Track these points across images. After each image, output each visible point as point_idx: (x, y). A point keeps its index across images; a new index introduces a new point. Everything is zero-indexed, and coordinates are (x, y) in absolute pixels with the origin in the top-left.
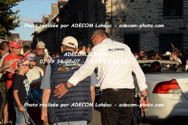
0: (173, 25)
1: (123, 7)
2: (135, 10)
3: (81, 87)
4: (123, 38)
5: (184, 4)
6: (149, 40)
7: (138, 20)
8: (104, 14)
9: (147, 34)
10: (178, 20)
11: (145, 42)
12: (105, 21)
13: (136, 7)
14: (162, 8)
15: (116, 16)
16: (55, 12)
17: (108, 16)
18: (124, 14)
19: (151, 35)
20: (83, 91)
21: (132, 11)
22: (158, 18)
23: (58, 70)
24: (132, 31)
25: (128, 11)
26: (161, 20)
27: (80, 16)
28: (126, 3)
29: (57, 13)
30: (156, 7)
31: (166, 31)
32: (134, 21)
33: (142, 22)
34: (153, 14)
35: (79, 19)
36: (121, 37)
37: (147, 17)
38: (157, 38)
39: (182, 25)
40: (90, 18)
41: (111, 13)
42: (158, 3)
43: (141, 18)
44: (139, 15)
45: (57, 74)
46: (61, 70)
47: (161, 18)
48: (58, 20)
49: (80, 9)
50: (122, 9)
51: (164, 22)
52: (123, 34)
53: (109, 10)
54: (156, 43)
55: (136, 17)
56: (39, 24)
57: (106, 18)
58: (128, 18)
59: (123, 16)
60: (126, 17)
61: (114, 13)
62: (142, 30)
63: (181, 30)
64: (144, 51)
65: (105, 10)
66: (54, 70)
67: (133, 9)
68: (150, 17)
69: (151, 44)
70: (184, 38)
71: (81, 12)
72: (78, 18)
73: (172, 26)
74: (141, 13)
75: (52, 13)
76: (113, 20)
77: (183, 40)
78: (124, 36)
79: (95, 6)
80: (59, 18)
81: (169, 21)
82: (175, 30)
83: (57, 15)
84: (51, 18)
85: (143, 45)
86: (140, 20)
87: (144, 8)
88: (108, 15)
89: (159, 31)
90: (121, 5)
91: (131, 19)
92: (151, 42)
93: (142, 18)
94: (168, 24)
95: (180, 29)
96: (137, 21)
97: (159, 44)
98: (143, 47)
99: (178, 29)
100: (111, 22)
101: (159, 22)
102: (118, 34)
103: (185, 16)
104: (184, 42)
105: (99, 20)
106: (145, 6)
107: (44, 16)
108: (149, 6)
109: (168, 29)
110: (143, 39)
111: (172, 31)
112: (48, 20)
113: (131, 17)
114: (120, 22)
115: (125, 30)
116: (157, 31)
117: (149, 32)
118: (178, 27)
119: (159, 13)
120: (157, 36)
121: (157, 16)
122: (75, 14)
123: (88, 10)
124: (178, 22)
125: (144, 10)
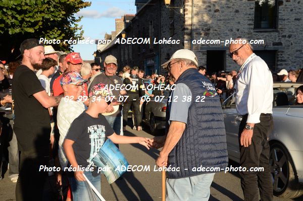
1: (206, 18)
2: (220, 22)
4: (206, 55)
5: (279, 14)
7: (224, 33)
8: (182, 27)
10: (272, 33)
12: (184, 35)
13: (222, 18)
14: (253, 19)
15: (197, 29)
16: (119, 29)
17: (187, 29)
18: (207, 26)
21: (217, 22)
22: (248, 31)
23: (204, 94)
25: (212, 23)
26: (251, 34)
27: (151, 30)
28: (210, 13)
30: (246, 18)
32: (219, 34)
33: (229, 36)
34: (241, 26)
35: (150, 34)
36: (203, 54)
37: (234, 30)
39: (277, 39)
40: (163, 32)
41: (191, 25)
42: (249, 13)
43: (227, 31)
44: (225, 27)
47: (252, 31)
48: (124, 36)
49: (151, 22)
50: (205, 21)
52: (206, 50)
53: (188, 22)
55: (222, 30)
57: (186, 31)
58: (211, 31)
59: (206, 29)
60: (210, 29)
61: (194, 25)
63: (275, 46)
65: (184, 22)
67: (218, 20)
68: (238, 30)
70: (278, 55)
71: (153, 26)
72: (148, 33)
74: (227, 25)
75: (116, 29)
76: (194, 33)
77: (278, 58)
78: (206, 53)
79: (170, 18)
80: (126, 34)
82: (269, 46)
83: (123, 31)
84: (114, 35)
86: (226, 33)
88: (187, 27)
90: (204, 15)
91: (216, 32)
93: (229, 30)
95: (274, 44)
96: (222, 35)
98: (230, 66)
101: (250, 36)
102: (199, 50)
103: (280, 29)
104: (278, 61)
105: (176, 33)
106: (232, 16)
107: (107, 33)
108: (237, 16)
111: (265, 47)
113: (216, 30)
114: (203, 35)
115: (208, 46)
118: (272, 43)
119: (250, 24)
121: (247, 29)
122: (144, 28)
123: (161, 23)
124: (272, 37)
125: (232, 21)
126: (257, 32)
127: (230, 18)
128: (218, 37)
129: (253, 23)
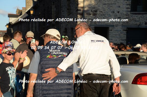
0: (140, 20)
2: (105, 5)
3: (66, 73)
6: (117, 33)
7: (108, 14)
8: (76, 8)
9: (116, 27)
10: (144, 15)
11: (114, 35)
12: (77, 15)
13: (106, 3)
14: (130, 4)
15: (87, 11)
16: (29, 5)
17: (80, 10)
18: (95, 8)
19: (119, 28)
20: (68, 76)
21: (103, 6)
22: (126, 13)
23: (47, 57)
24: (102, 24)
26: (128, 15)
29: (31, 6)
30: (125, 3)
31: (133, 25)
32: (104, 15)
33: (111, 16)
34: (121, 9)
35: (53, 12)
37: (116, 12)
38: (124, 32)
40: (63, 11)
41: (83, 7)
43: (110, 13)
44: (109, 10)
45: (46, 60)
46: (49, 57)
47: (129, 13)
48: (32, 12)
49: (54, 3)
51: (132, 17)
52: (93, 27)
53: (81, 5)
54: (124, 36)
55: (106, 12)
56: (10, 16)
57: (79, 12)
58: (98, 12)
59: (94, 10)
60: (97, 11)
61: (86, 7)
62: (111, 24)
63: (146, 25)
64: (113, 43)
65: (78, 4)
66: (43, 57)
67: (103, 4)
68: (118, 12)
69: (119, 37)
71: (55, 6)
72: (51, 11)
73: (138, 21)
74: (110, 8)
75: (26, 6)
76: (85, 14)
78: (94, 29)
80: (33, 11)
81: (136, 17)
82: (141, 24)
83: (31, 8)
84: (24, 11)
85: (112, 37)
86: (110, 14)
87: (113, 3)
88: (80, 8)
89: (127, 25)
91: (101, 13)
92: (119, 35)
93: (111, 12)
94: (135, 19)
95: (146, 23)
96: (106, 15)
97: (127, 37)
98: (112, 39)
99: (144, 23)
100: (83, 16)
101: (127, 17)
105: (72, 13)
107: (18, 8)
109: (135, 24)
110: (112, 32)
111: (139, 25)
112: (22, 12)
113: (101, 12)
114: (92, 15)
115: (95, 23)
116: (125, 25)
117: (117, 26)
118: (144, 22)
119: (127, 8)
120: (124, 29)
121: (125, 11)
122: (48, 7)
123: (61, 4)
124: (145, 18)
125: (114, 5)
126: (133, 14)
127: (113, 2)
128: (103, 17)
129: (130, 7)
